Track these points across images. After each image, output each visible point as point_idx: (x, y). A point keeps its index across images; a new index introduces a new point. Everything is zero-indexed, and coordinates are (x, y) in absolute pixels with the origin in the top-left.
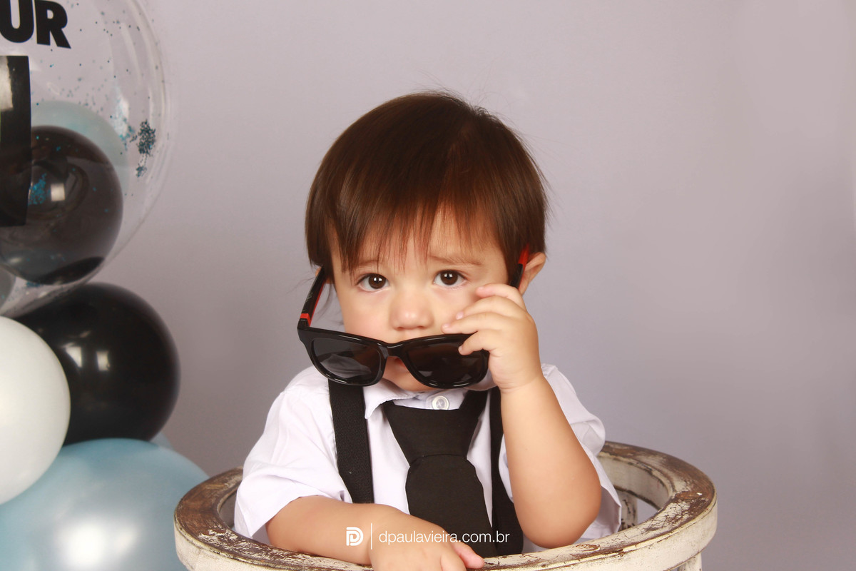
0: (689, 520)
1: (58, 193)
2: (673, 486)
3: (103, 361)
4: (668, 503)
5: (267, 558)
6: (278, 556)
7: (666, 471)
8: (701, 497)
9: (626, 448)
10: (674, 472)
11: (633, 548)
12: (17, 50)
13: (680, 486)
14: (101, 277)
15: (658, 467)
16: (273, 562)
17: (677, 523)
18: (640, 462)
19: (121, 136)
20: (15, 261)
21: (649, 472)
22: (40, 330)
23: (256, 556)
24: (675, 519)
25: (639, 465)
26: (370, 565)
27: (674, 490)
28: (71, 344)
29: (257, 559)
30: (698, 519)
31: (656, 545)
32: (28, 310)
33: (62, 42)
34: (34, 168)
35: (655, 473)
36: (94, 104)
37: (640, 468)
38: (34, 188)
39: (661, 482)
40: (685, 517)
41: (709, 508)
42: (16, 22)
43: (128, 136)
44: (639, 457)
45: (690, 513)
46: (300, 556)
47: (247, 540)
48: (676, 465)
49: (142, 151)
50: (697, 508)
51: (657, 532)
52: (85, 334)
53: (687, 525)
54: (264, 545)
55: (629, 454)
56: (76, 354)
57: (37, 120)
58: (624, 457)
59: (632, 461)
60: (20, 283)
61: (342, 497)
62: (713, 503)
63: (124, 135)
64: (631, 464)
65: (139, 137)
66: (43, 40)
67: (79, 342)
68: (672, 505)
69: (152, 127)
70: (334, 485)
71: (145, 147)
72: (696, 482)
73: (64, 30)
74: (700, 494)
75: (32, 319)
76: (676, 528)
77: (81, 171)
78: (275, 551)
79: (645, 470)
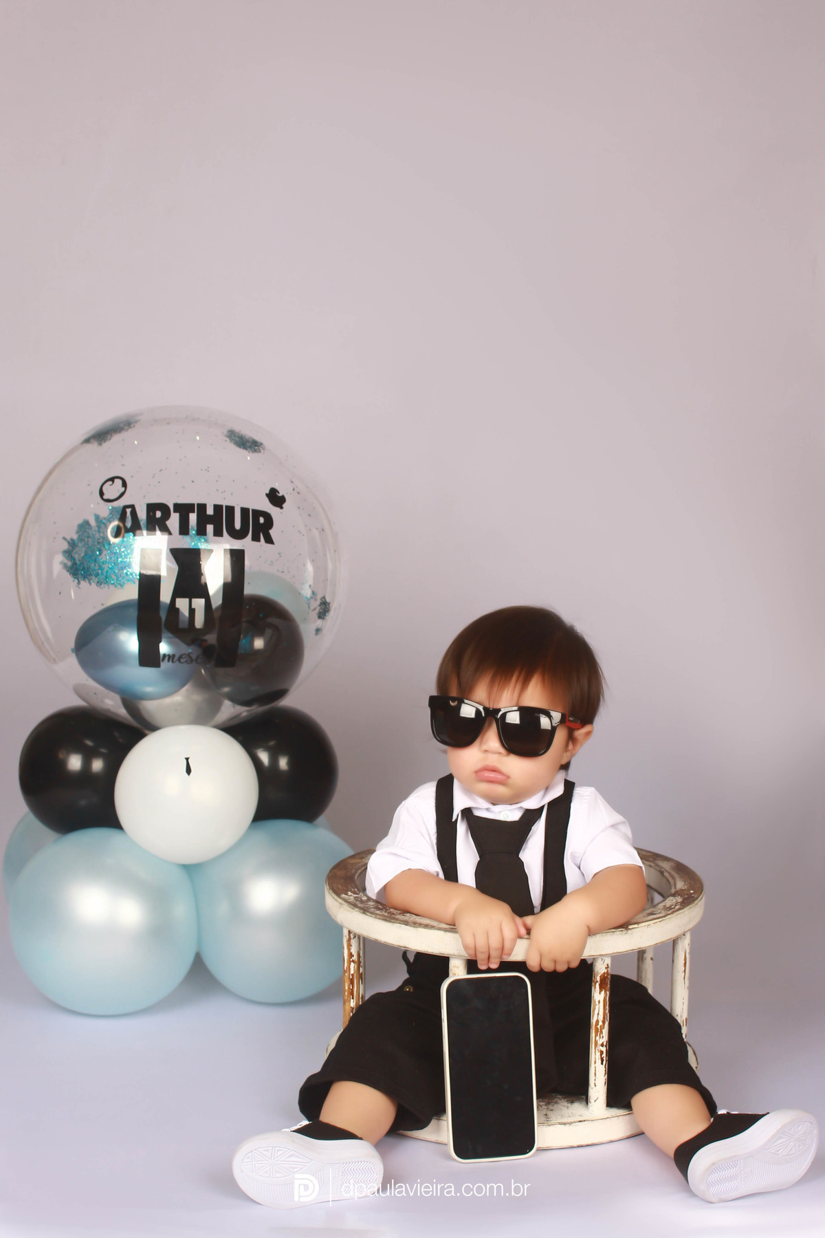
0: (679, 909)
1: (259, 643)
2: (675, 885)
3: (283, 763)
4: (669, 897)
5: (386, 914)
6: (393, 914)
7: (673, 873)
8: (692, 893)
9: (649, 854)
10: (679, 874)
11: (636, 926)
12: (237, 545)
13: (680, 885)
14: (287, 702)
15: (669, 871)
16: (389, 917)
17: (670, 910)
18: (658, 865)
19: (307, 598)
20: (226, 690)
21: (662, 873)
22: (240, 738)
23: (378, 912)
24: (670, 908)
25: (656, 867)
26: (454, 925)
27: (675, 888)
28: (261, 749)
29: (378, 914)
30: (686, 909)
31: (652, 925)
32: (232, 723)
33: (269, 540)
34: (244, 625)
35: (666, 874)
36: (289, 572)
37: (656, 869)
38: (243, 642)
39: (669, 881)
40: (677, 907)
41: (696, 902)
42: (238, 525)
43: (312, 598)
44: (657, 862)
45: (681, 905)
46: (408, 915)
47: (374, 901)
48: (681, 869)
49: (320, 617)
50: (688, 901)
51: (655, 916)
52: (272, 743)
53: (677, 913)
54: (384, 905)
55: (651, 859)
56: (264, 757)
57: (248, 590)
58: (647, 861)
59: (652, 864)
60: (227, 703)
61: (438, 875)
62: (699, 899)
63: (309, 596)
64: (651, 866)
65: (318, 608)
66: (256, 538)
67: (267, 749)
68: (671, 898)
69: (328, 600)
70: (435, 866)
71: (322, 614)
72: (692, 882)
73: (271, 531)
74: (692, 892)
75: (234, 730)
76: (669, 914)
77: (276, 628)
78: (391, 910)
79: (659, 871)
